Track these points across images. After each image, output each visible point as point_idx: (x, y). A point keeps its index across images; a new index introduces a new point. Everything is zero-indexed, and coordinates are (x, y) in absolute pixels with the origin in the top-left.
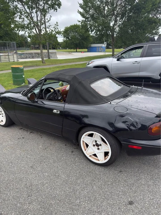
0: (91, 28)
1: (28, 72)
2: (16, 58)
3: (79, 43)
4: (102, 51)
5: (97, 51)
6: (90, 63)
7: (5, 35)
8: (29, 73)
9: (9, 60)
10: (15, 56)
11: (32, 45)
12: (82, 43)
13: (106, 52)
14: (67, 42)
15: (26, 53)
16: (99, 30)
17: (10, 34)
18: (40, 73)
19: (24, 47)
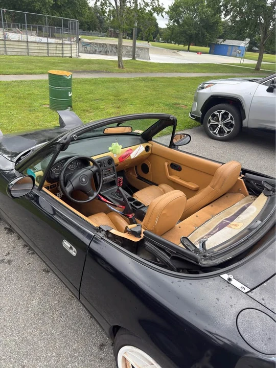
0: (226, 7)
1: (87, 84)
2: (75, 51)
3: (197, 35)
4: (238, 55)
5: (228, 53)
6: (206, 85)
7: (65, 5)
8: (87, 87)
9: (63, 53)
10: (74, 47)
11: (111, 27)
12: (203, 34)
13: (245, 58)
14: (174, 29)
15: (96, 44)
16: (240, 13)
17: (75, 3)
18: (107, 88)
19: (96, 30)
